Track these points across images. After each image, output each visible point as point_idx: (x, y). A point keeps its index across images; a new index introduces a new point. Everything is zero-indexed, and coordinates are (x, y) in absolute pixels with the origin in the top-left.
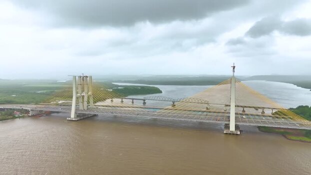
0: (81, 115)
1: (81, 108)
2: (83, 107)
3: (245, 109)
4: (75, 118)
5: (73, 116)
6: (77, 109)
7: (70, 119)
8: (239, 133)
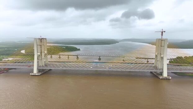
0: (41, 70)
1: (40, 64)
2: (42, 63)
3: (149, 60)
4: (37, 73)
5: (35, 71)
6: (38, 66)
7: (33, 74)
8: (171, 78)
